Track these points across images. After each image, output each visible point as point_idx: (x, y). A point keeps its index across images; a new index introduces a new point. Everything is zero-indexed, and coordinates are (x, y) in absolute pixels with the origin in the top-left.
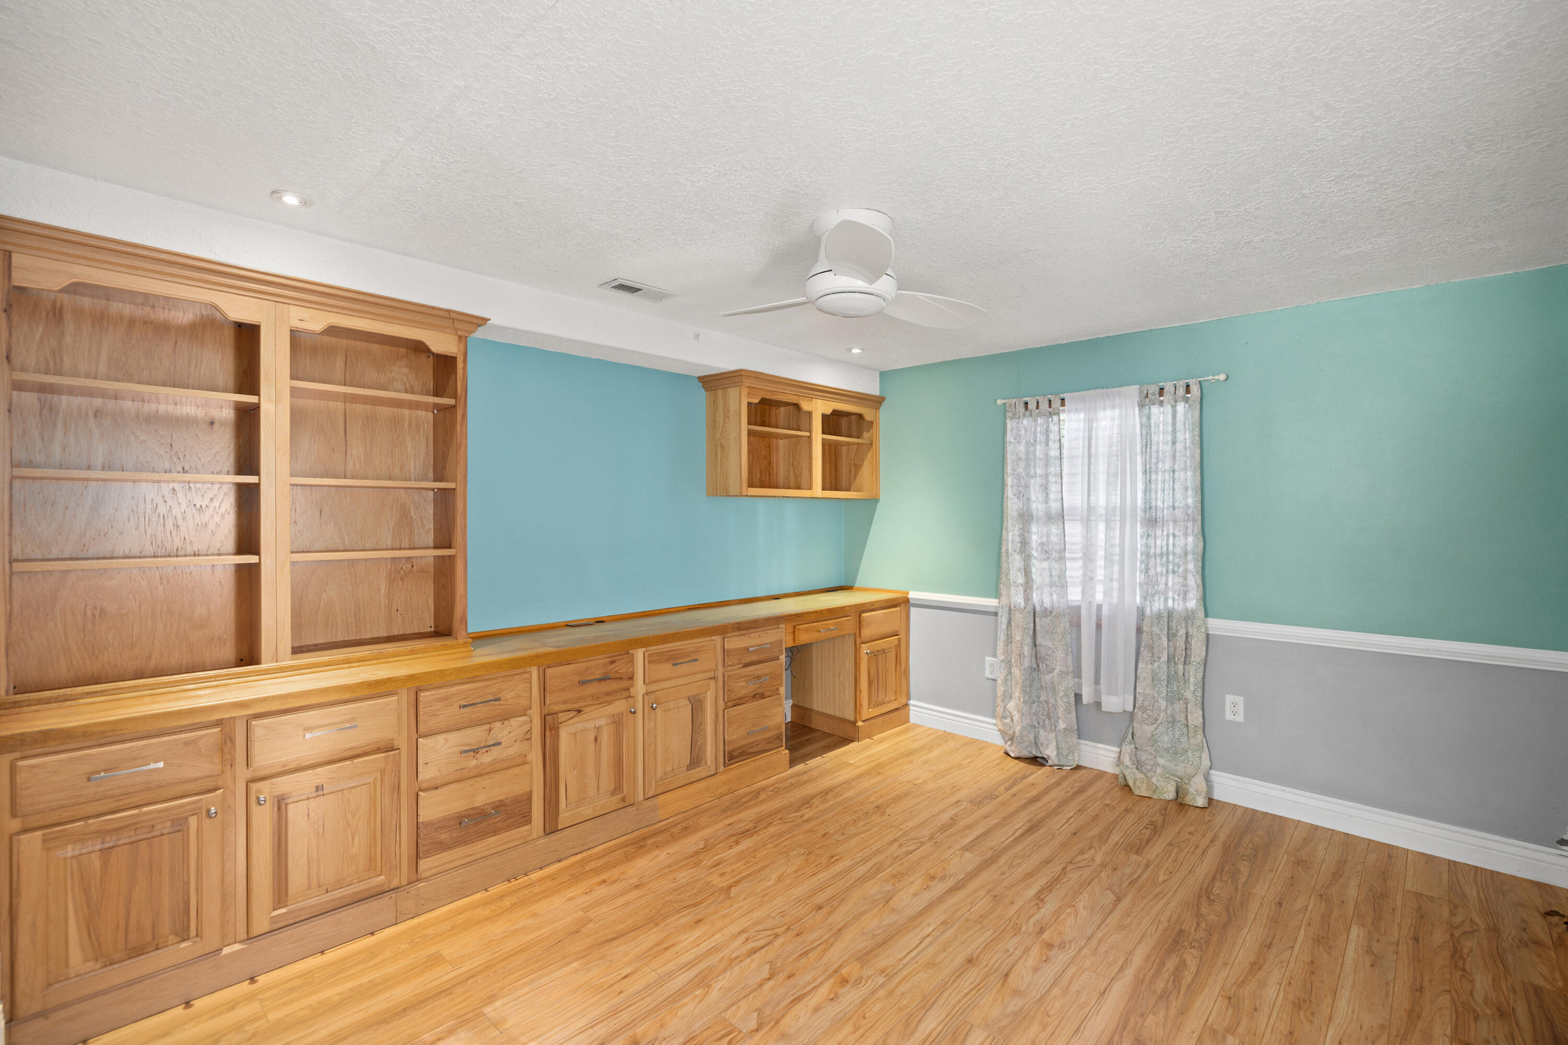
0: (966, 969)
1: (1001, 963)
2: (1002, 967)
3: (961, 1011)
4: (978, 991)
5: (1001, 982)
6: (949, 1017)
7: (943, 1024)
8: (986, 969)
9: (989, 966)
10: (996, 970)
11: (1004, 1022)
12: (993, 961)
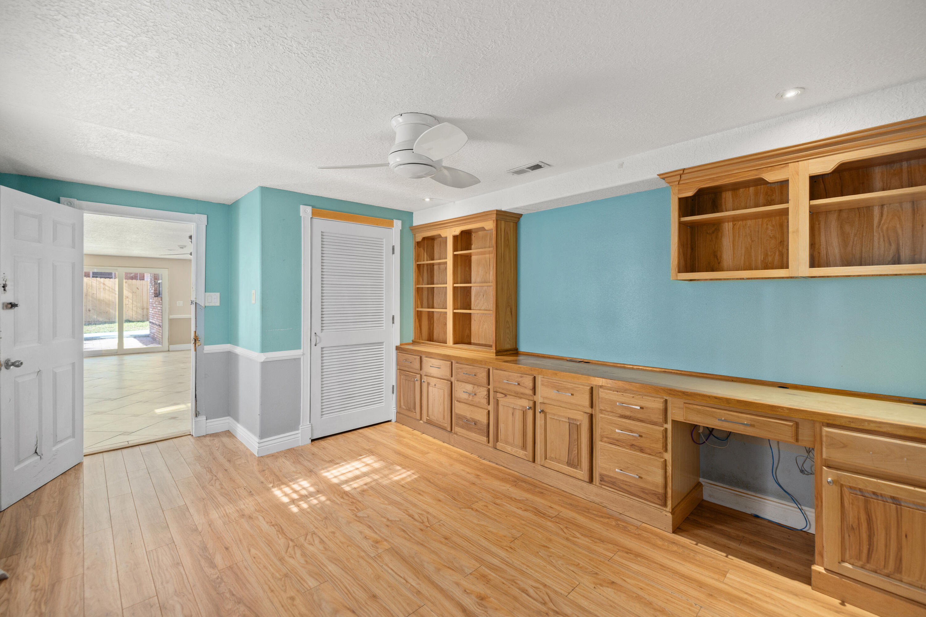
0: (367, 593)
1: (366, 613)
2: (362, 612)
3: (335, 582)
4: (346, 594)
5: (348, 607)
6: (333, 576)
7: (329, 573)
8: (364, 603)
9: (366, 605)
10: (361, 608)
11: (315, 597)
12: (370, 609)
